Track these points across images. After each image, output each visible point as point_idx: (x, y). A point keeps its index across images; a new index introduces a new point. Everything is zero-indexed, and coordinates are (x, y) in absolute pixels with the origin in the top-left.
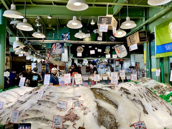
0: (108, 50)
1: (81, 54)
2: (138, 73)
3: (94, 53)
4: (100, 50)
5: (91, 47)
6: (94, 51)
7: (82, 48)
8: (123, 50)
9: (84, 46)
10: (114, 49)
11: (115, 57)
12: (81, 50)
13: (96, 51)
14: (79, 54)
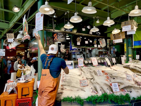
0: (95, 41)
1: (80, 43)
2: (109, 58)
3: (88, 43)
4: (91, 41)
5: (86, 38)
6: (87, 41)
7: (80, 39)
8: (104, 42)
9: (81, 37)
10: (99, 41)
11: (99, 46)
12: (80, 40)
13: (89, 42)
14: (79, 44)
